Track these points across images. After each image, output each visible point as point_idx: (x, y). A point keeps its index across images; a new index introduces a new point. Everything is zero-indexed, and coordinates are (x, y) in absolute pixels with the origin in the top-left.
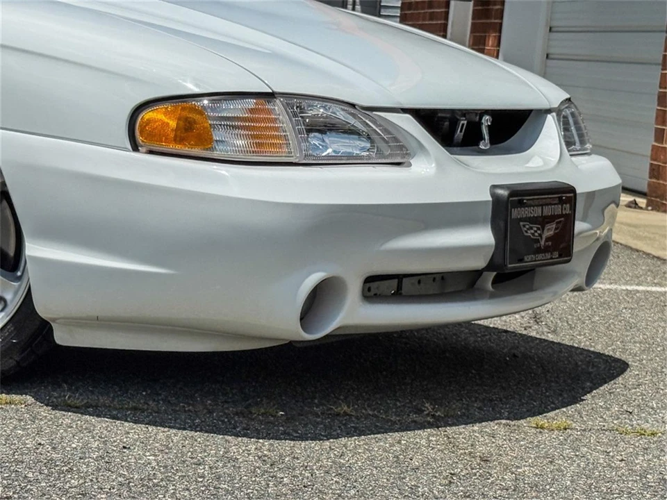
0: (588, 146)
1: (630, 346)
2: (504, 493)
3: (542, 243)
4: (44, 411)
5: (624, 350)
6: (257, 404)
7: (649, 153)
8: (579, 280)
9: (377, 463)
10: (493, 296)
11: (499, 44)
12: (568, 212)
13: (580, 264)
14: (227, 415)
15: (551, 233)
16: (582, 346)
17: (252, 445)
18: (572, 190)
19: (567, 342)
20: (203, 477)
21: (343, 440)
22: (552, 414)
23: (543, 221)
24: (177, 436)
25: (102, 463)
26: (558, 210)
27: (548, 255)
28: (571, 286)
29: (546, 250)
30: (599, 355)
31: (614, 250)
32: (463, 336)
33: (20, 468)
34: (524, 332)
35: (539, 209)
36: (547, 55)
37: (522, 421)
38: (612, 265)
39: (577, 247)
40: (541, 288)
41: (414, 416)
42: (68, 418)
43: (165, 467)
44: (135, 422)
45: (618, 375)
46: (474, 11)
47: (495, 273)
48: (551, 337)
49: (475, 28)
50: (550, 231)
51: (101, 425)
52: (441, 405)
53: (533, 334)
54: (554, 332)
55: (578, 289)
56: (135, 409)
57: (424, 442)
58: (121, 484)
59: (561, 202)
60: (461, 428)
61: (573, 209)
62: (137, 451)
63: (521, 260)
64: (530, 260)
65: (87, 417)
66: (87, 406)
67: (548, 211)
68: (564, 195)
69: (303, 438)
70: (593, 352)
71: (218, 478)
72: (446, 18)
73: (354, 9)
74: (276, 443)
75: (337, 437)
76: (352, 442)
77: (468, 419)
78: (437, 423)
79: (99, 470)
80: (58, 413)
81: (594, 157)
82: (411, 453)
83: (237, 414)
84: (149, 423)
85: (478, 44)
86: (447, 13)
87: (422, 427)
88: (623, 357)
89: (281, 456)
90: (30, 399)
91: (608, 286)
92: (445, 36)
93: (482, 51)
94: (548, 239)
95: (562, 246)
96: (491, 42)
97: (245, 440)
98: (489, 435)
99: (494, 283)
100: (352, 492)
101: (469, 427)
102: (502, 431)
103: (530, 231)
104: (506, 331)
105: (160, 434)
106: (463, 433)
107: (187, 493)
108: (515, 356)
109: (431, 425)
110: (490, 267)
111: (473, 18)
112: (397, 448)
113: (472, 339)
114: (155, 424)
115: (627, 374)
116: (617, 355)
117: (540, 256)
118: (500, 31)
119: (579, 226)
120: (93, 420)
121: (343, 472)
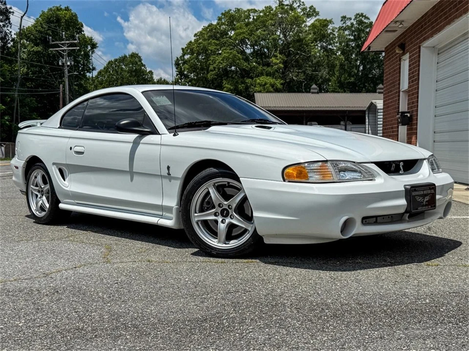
0: (441, 170)
1: (463, 237)
2: (414, 287)
3: (424, 203)
4: (262, 264)
5: (461, 238)
6: (330, 260)
8: (441, 215)
9: (370, 278)
10: (408, 222)
11: (416, 139)
12: (433, 192)
13: (440, 210)
14: (320, 264)
15: (428, 199)
16: (445, 237)
17: (328, 273)
18: (434, 185)
19: (440, 236)
20: (311, 283)
21: (359, 271)
22: (433, 261)
23: (424, 196)
24: (303, 271)
25: (279, 280)
26: (429, 192)
27: (427, 207)
28: (438, 217)
29: (426, 205)
30: (451, 240)
31: (453, 204)
32: (403, 236)
33: (254, 282)
34: (425, 234)
35: (422, 192)
37: (422, 263)
38: (452, 209)
39: (437, 204)
40: (427, 218)
41: (383, 263)
42: (270, 266)
43: (299, 281)
44: (291, 267)
45: (458, 246)
46: (407, 129)
47: (408, 214)
48: (434, 235)
49: (408, 134)
50: (427, 199)
51: (280, 268)
52: (393, 259)
53: (428, 234)
54: (436, 233)
55: (441, 218)
56: (291, 263)
57: (386, 271)
58: (285, 286)
59: (430, 189)
60: (400, 266)
61: (435, 191)
62: (290, 276)
63: (417, 209)
64: (420, 209)
65: (275, 266)
66: (276, 262)
67: (425, 192)
68: (432, 186)
69: (345, 271)
70: (450, 240)
71: (316, 284)
72: (398, 132)
74: (336, 272)
75: (357, 270)
76: (361, 272)
77: (403, 263)
78: (392, 265)
79: (278, 282)
80: (267, 265)
81: (443, 173)
82: (382, 275)
83: (324, 263)
84: (295, 267)
86: (398, 130)
87: (386, 266)
88: (460, 241)
89: (337, 277)
90: (258, 261)
91: (456, 217)
94: (426, 202)
95: (432, 203)
96: (414, 138)
97: (326, 272)
98: (410, 268)
99: (409, 217)
100: (361, 288)
101: (403, 266)
102: (415, 267)
103: (419, 199)
104: (418, 234)
105: (299, 270)
106: (400, 268)
107: (306, 289)
108: (421, 242)
109: (389, 266)
110: (406, 212)
111: (407, 131)
112: (377, 273)
113: (406, 237)
114: (297, 267)
115: (461, 246)
116: (458, 240)
117: (424, 207)
118: (417, 134)
119: (438, 197)
120: (277, 267)
121: (358, 281)
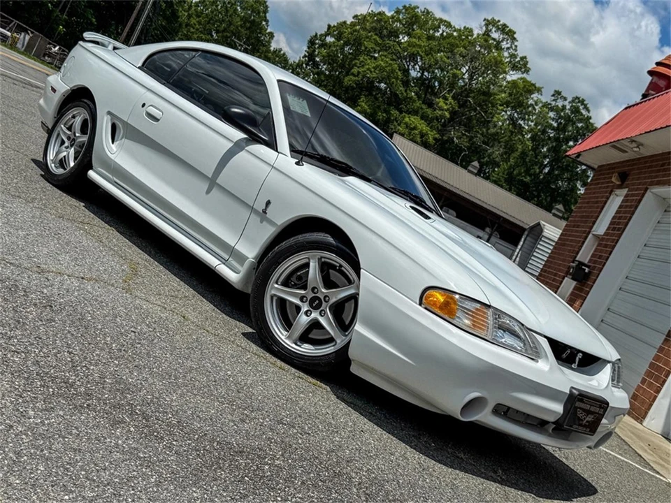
0: (620, 384)
1: (600, 482)
3: (584, 422)
4: (333, 397)
5: (597, 483)
6: (423, 435)
7: (636, 387)
8: (591, 444)
10: (550, 435)
11: (581, 306)
12: (602, 413)
13: (596, 438)
15: (590, 419)
17: (417, 455)
18: (608, 404)
20: (392, 461)
21: (458, 472)
22: (555, 501)
23: (588, 412)
24: (386, 435)
25: (351, 435)
26: (597, 410)
27: (585, 429)
28: (587, 445)
29: (585, 426)
30: (585, 480)
33: (317, 421)
35: (589, 407)
36: (602, 321)
37: (541, 499)
38: (609, 442)
39: (599, 429)
41: (492, 474)
42: (343, 406)
43: (377, 449)
44: (370, 421)
45: (591, 495)
46: (575, 287)
47: (555, 426)
49: (572, 294)
50: (590, 418)
52: (506, 474)
53: (557, 455)
57: (494, 489)
58: (357, 449)
59: (600, 407)
60: (512, 490)
61: (605, 412)
62: (367, 435)
63: (571, 426)
64: (575, 427)
66: (351, 403)
67: (593, 409)
68: (603, 404)
69: (440, 462)
70: (583, 478)
72: (561, 284)
73: (514, 262)
74: (428, 459)
75: (456, 469)
76: (461, 474)
77: (517, 487)
78: (502, 482)
79: (349, 437)
80: (339, 401)
81: (621, 390)
82: (486, 493)
84: (375, 423)
85: (571, 302)
86: (562, 282)
87: (495, 481)
88: (596, 486)
90: (328, 389)
92: (556, 293)
93: (571, 306)
94: (587, 422)
95: (593, 427)
96: (578, 303)
97: (414, 451)
98: (524, 498)
99: (553, 429)
101: (516, 491)
102: (531, 500)
103: (580, 414)
105: (379, 431)
106: (512, 492)
109: (499, 482)
110: (555, 422)
111: (574, 289)
114: (377, 424)
115: (596, 496)
116: (593, 484)
117: (581, 428)
118: (584, 300)
119: (604, 421)
121: (454, 488)
